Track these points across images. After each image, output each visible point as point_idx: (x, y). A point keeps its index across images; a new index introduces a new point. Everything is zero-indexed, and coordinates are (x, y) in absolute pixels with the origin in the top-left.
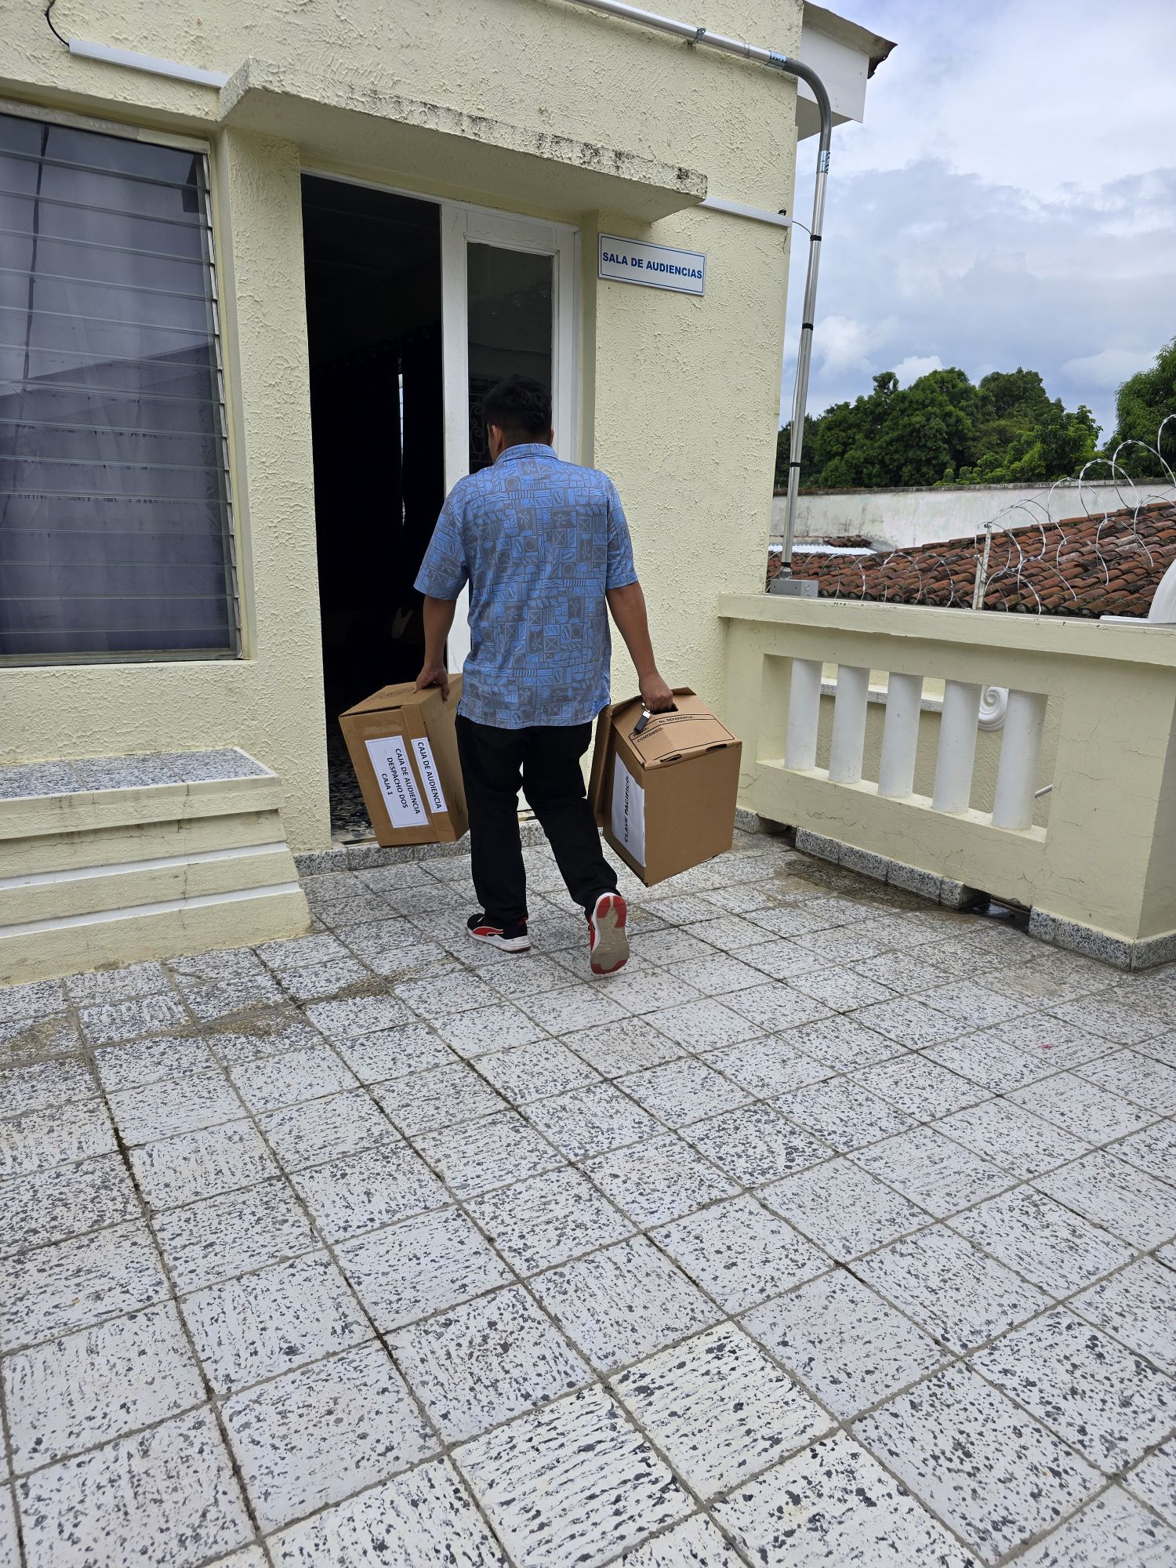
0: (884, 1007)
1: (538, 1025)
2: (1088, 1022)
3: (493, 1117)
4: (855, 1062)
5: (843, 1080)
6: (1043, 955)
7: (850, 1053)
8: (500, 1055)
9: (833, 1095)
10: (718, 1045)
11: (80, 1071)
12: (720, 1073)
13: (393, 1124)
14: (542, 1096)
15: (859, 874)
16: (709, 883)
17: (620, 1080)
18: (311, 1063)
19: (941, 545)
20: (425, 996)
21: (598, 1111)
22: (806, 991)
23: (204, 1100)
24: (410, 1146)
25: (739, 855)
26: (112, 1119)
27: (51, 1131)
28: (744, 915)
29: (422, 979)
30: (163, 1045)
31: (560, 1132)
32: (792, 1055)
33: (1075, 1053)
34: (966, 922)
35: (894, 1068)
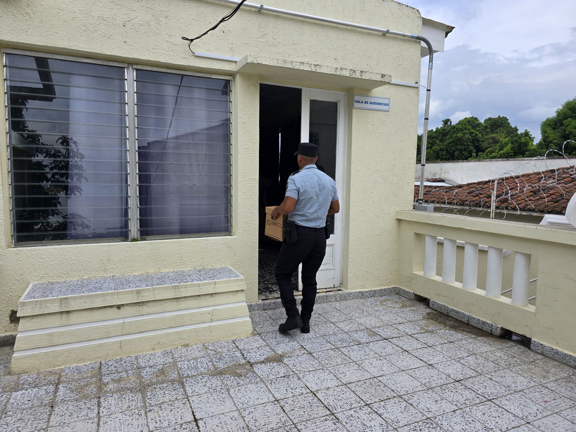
0: (474, 379)
1: (338, 379)
2: (562, 391)
3: (325, 417)
4: (465, 404)
5: (461, 411)
6: (538, 359)
7: (463, 399)
8: (325, 391)
9: (458, 418)
10: (409, 392)
11: (179, 387)
12: (411, 405)
13: (289, 417)
14: (343, 410)
15: (456, 319)
16: (397, 321)
17: (372, 405)
18: (257, 389)
19: (474, 183)
20: (295, 364)
21: (365, 418)
22: (441, 370)
23: (221, 402)
24: (296, 428)
25: (407, 309)
26: (191, 407)
27: (171, 411)
28: (412, 336)
29: (293, 356)
30: (206, 378)
31: (351, 426)
32: (439, 399)
33: (558, 405)
34: (503, 343)
35: (482, 407)
